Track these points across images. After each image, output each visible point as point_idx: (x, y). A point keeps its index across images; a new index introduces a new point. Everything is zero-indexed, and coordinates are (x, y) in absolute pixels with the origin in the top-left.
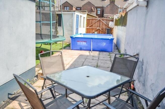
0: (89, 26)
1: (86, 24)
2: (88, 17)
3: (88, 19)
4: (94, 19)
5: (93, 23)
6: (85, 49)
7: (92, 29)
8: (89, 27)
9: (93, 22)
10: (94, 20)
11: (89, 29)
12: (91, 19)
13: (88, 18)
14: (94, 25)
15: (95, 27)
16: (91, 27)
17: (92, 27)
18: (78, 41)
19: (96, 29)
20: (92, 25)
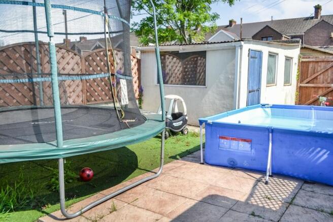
0: (305, 81)
1: (298, 76)
2: (302, 56)
3: (302, 62)
4: (323, 62)
5: (319, 73)
6: (246, 164)
7: (314, 87)
8: (307, 83)
9: (319, 69)
10: (323, 65)
11: (307, 87)
12: (314, 60)
13: (303, 58)
14: (322, 76)
15: (323, 83)
16: (313, 83)
17: (317, 83)
18: (222, 138)
19: (329, 88)
20: (316, 78)
